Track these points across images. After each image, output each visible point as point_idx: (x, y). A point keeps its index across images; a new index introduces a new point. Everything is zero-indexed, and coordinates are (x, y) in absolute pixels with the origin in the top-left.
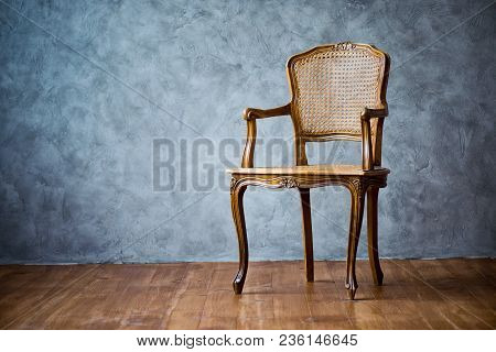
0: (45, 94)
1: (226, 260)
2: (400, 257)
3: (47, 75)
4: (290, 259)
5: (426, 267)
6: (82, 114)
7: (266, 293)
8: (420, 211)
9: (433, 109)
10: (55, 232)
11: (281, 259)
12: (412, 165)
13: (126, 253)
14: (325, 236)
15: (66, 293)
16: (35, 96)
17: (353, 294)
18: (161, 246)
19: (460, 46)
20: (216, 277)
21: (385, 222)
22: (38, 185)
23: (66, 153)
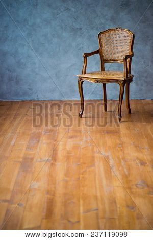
0: (9, 38)
2: (139, 99)
3: (10, 31)
4: (98, 99)
6: (23, 46)
8: (146, 82)
9: (151, 45)
10: (13, 89)
11: (95, 99)
13: (39, 96)
14: (111, 91)
17: (120, 120)
18: (52, 94)
22: (7, 72)
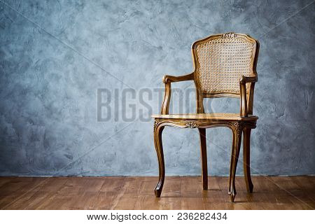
0: (33, 65)
1: (151, 175)
2: (265, 175)
3: (35, 52)
4: (192, 175)
5: (282, 181)
6: (58, 78)
7: (176, 197)
8: (278, 144)
9: (287, 77)
10: (38, 155)
11: (186, 175)
12: (273, 114)
13: (85, 169)
14: (216, 160)
15: (45, 196)
16: (27, 66)
17: (233, 198)
18: (108, 165)
19: (306, 36)
20: (144, 186)
21: (255, 151)
22: (28, 124)
23: (46, 103)
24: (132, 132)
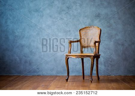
0: (26, 37)
2: (106, 75)
5: (111, 77)
6: (34, 41)
8: (111, 64)
9: (114, 41)
11: (79, 75)
13: (44, 73)
16: (23, 37)
19: (120, 27)
22: (24, 57)
24: (60, 60)
